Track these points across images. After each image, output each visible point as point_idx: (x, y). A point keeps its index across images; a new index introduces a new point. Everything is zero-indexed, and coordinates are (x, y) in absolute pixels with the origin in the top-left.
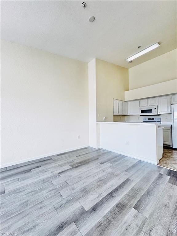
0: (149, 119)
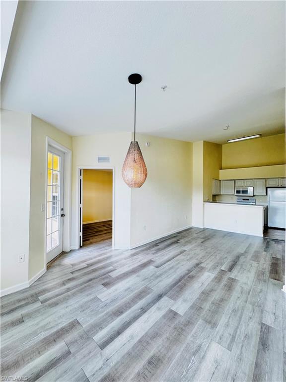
0: (243, 200)
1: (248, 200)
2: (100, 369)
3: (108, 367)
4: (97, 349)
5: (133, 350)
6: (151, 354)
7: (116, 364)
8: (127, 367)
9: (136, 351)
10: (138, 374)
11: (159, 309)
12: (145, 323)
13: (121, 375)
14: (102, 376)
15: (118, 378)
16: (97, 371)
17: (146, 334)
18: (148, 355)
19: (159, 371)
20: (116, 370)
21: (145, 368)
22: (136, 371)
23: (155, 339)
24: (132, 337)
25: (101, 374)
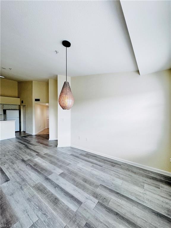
2: (91, 200)
4: (83, 206)
5: (81, 188)
10: (90, 185)
13: (92, 191)
16: (93, 202)
20: (90, 193)
22: (89, 186)
24: (74, 190)
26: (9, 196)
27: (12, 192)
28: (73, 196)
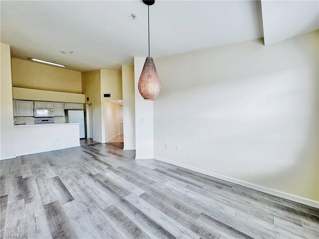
1: (47, 120)
2: (189, 236)
3: (187, 230)
6: (174, 208)
7: (184, 226)
8: (183, 219)
9: (173, 215)
11: (137, 202)
12: (150, 211)
14: (192, 232)
15: (191, 223)
17: (160, 210)
18: (174, 209)
19: (182, 204)
21: (182, 210)
23: (164, 205)
24: (163, 218)
25: (192, 234)
26: (73, 221)
27: (77, 215)
28: (161, 227)
